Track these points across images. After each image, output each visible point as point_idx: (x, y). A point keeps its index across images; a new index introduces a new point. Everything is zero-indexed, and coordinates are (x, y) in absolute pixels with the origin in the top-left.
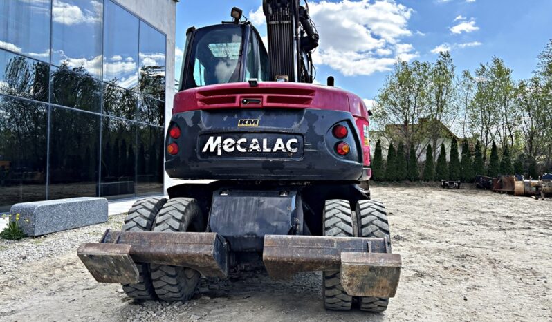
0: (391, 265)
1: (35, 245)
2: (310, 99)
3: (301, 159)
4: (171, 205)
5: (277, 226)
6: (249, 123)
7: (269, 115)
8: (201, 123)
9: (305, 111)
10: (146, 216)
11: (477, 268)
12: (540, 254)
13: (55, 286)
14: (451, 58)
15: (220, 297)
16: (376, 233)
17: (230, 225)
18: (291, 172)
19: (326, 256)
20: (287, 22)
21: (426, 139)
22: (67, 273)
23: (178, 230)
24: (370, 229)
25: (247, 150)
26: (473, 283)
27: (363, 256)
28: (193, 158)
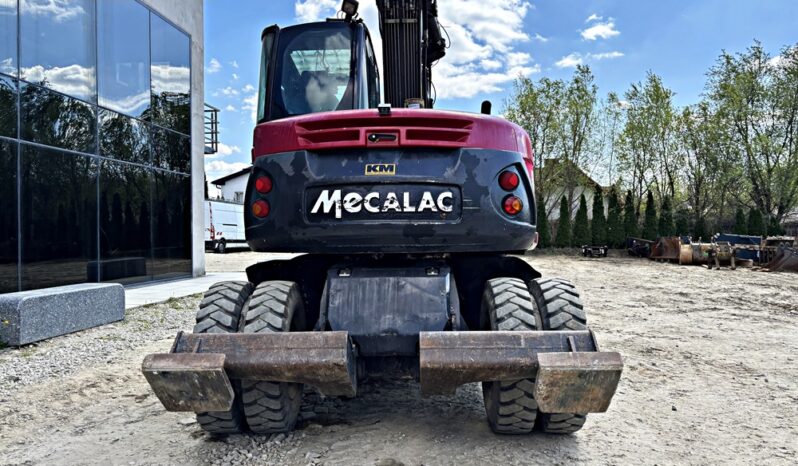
0: (609, 369)
1: (23, 360)
2: (467, 134)
3: (458, 221)
4: (264, 293)
5: (427, 319)
6: (381, 170)
7: (409, 158)
8: (306, 170)
9: (461, 152)
10: (229, 310)
11: (671, 365)
12: (745, 344)
13: (79, 421)
14: (591, 75)
15: (337, 423)
16: (570, 324)
17: (358, 320)
18: (445, 241)
19: (511, 360)
20: (412, 21)
21: (559, 189)
22: (91, 399)
23: (280, 330)
24: (560, 318)
25: (381, 209)
26: (674, 386)
27: (569, 357)
28: (296, 222)
